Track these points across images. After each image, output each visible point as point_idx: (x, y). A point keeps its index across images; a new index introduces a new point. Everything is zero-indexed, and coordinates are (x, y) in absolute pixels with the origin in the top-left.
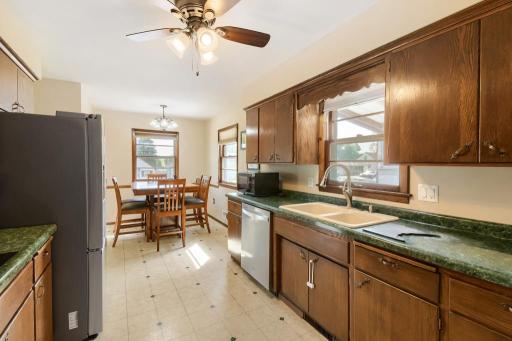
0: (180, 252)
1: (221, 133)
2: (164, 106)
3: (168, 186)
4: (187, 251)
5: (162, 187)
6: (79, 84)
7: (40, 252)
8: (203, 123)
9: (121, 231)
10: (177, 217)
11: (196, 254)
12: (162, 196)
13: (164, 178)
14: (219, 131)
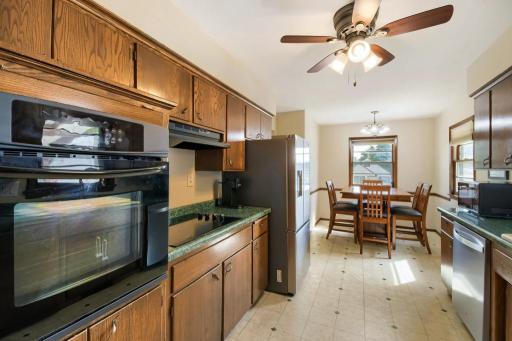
0: (382, 261)
1: (454, 131)
2: (375, 112)
3: (370, 192)
4: (391, 264)
5: (365, 192)
6: (303, 111)
7: (257, 222)
8: (432, 121)
9: (335, 227)
10: (386, 226)
11: (401, 270)
12: (366, 201)
13: (379, 184)
14: (451, 128)
